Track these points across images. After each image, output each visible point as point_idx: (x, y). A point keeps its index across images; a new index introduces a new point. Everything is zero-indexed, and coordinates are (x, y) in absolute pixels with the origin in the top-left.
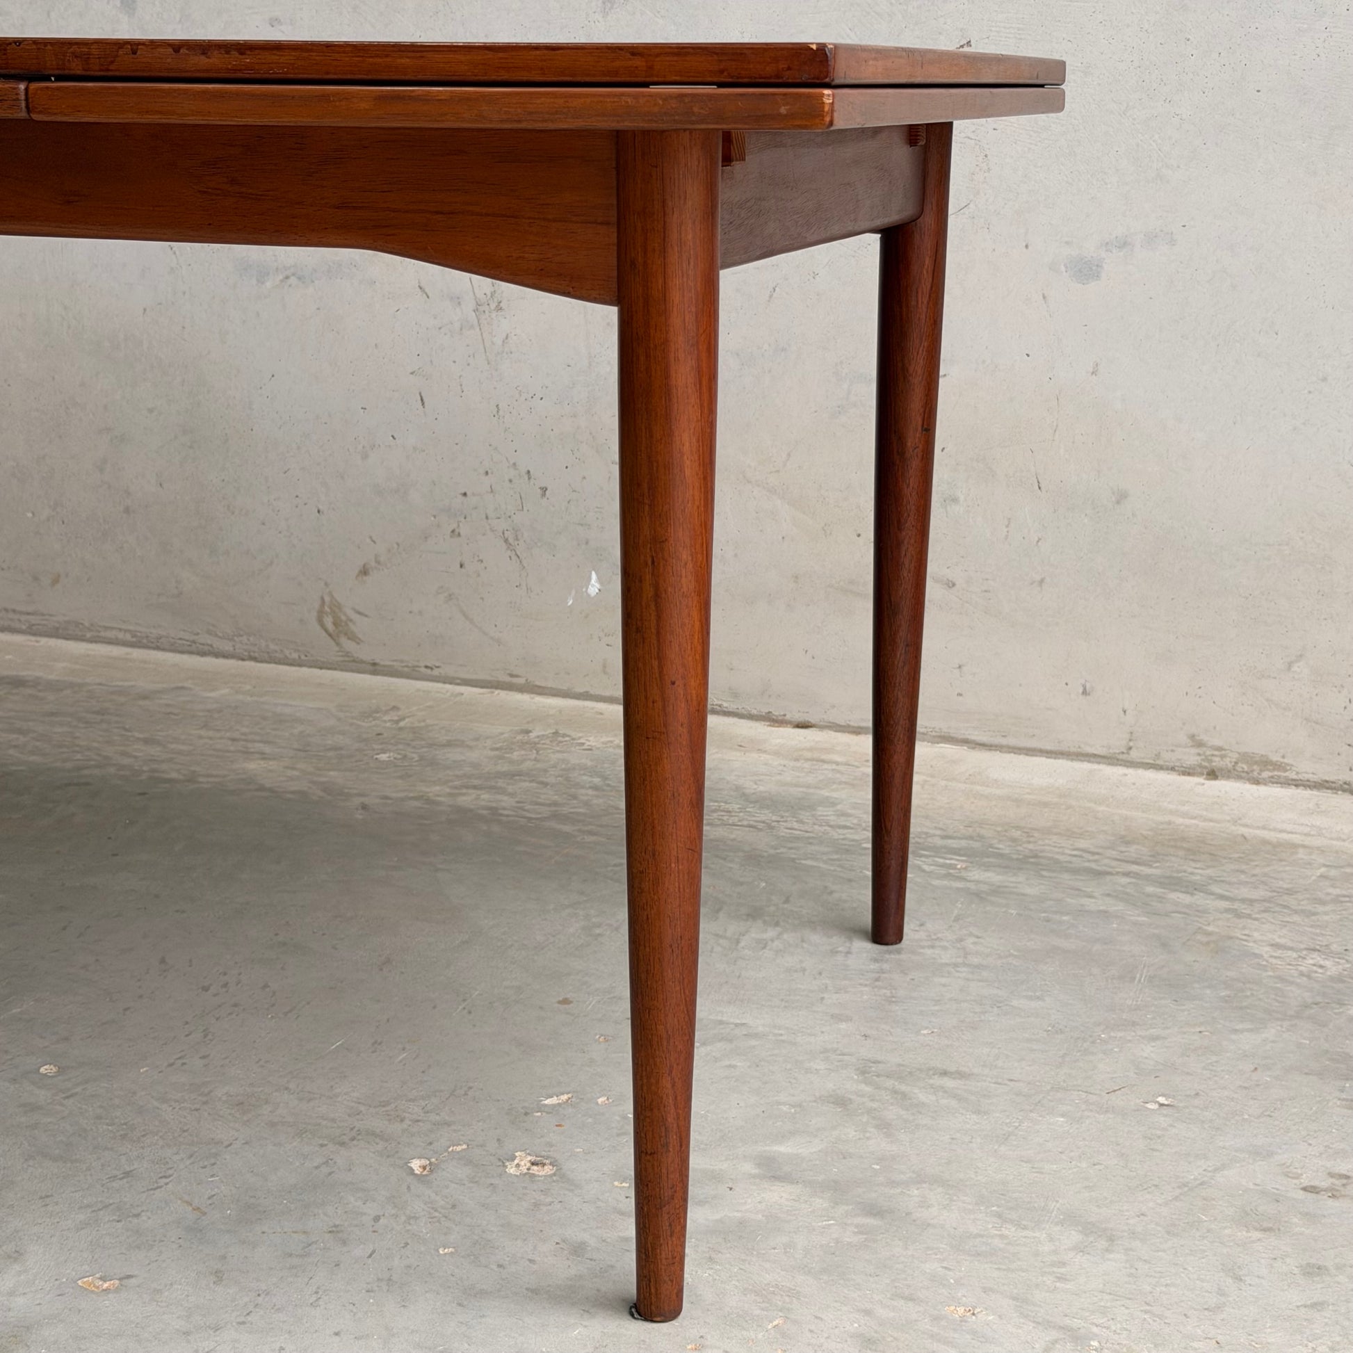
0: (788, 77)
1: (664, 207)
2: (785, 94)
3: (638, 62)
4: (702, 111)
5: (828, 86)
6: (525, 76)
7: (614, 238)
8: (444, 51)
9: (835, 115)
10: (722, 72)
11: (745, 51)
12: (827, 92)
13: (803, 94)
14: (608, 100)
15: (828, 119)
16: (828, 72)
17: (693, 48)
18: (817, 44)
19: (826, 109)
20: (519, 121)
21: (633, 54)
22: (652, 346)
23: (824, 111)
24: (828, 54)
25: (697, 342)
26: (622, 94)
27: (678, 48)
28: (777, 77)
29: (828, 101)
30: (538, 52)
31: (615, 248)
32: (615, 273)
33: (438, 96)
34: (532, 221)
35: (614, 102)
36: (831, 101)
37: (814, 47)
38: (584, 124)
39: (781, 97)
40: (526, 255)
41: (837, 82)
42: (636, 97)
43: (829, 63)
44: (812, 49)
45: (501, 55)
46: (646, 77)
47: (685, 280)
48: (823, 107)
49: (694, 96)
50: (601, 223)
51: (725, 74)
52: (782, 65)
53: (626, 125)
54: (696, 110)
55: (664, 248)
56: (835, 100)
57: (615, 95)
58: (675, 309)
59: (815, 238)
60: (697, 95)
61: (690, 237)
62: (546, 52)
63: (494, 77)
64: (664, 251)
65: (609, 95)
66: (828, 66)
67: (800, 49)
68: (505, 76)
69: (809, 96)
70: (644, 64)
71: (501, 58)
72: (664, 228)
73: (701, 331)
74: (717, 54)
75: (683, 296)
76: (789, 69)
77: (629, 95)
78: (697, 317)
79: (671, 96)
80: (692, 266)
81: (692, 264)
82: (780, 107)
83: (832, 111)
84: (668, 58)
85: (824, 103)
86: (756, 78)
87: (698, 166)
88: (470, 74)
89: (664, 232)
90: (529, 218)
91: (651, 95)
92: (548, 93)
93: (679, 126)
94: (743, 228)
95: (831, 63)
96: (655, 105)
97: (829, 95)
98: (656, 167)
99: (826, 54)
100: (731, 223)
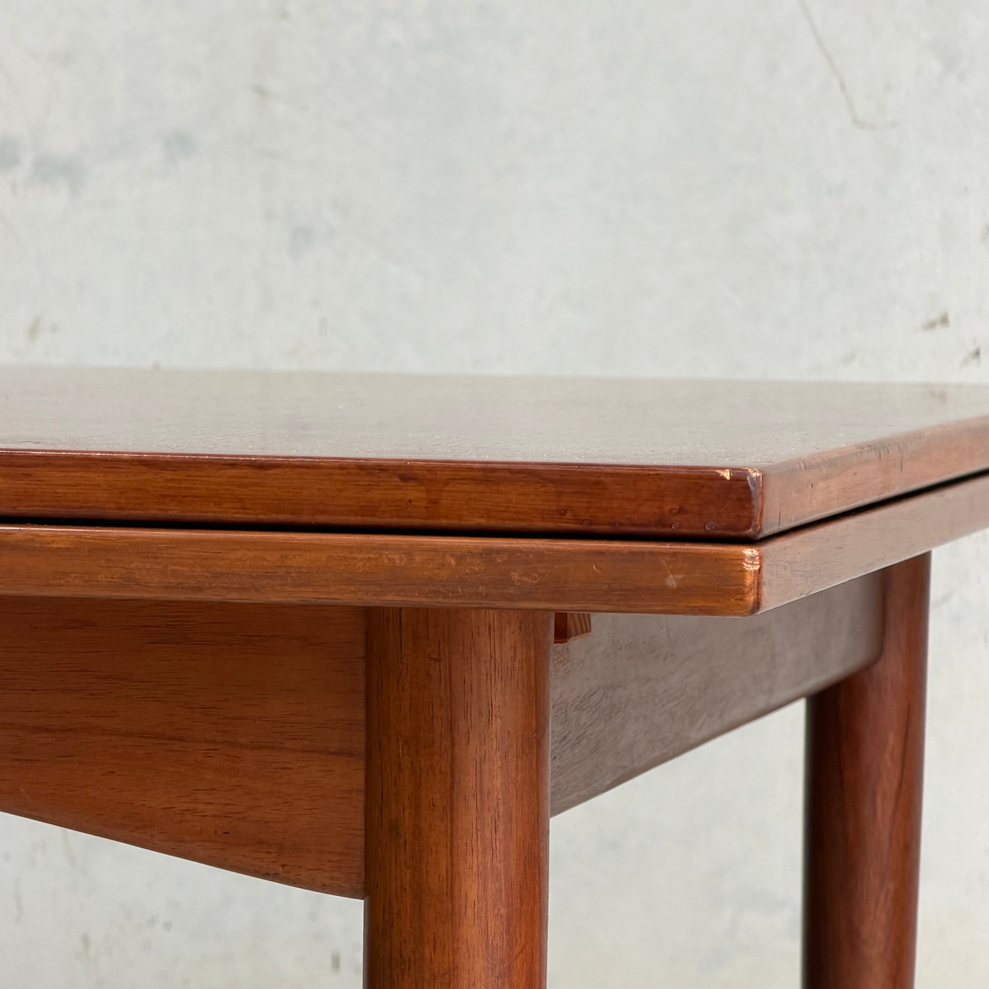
0: (678, 525)
1: (451, 730)
2: (675, 554)
3: (415, 493)
4: (525, 579)
5: (750, 541)
6: (211, 512)
7: (358, 780)
8: (67, 466)
9: (765, 590)
10: (562, 513)
11: (603, 478)
12: (748, 551)
13: (708, 554)
14: (359, 556)
15: (751, 598)
16: (751, 518)
17: (510, 471)
18: (732, 470)
19: (749, 580)
20: (200, 589)
21: (404, 478)
22: (427, 976)
23: (744, 586)
24: (752, 488)
25: (510, 968)
26: (385, 547)
27: (483, 470)
28: (659, 523)
29: (751, 568)
30: (233, 472)
31: (362, 797)
32: (361, 842)
33: (53, 542)
34: (212, 747)
35: (369, 559)
36: (757, 568)
37: (727, 475)
38: (315, 595)
39: (667, 558)
40: (201, 807)
41: (767, 532)
42: (409, 552)
43: (754, 502)
44: (723, 479)
45: (169, 475)
46: (427, 518)
47: (489, 857)
48: (743, 578)
49: (512, 552)
50: (339, 753)
51: (569, 515)
52: (670, 505)
53: (391, 599)
54: (515, 576)
55: (452, 802)
56: (764, 566)
57: (373, 548)
58: (470, 912)
59: (704, 733)
60: (519, 551)
61: (498, 782)
62: (249, 471)
63: (154, 512)
64: (450, 810)
65: (360, 548)
66: (752, 507)
67: (700, 478)
68: (174, 511)
69: (717, 559)
70: (424, 495)
71: (168, 480)
72: (452, 766)
73: (517, 949)
74: (552, 481)
75: (485, 888)
76: (681, 511)
77: (397, 548)
78: (509, 924)
79: (471, 553)
80: (500, 834)
81: (501, 828)
82: (667, 576)
83: (759, 585)
84: (466, 487)
85: (744, 571)
86: (622, 525)
87: (514, 659)
88: (112, 506)
89: (452, 776)
90: (206, 741)
91: (435, 550)
92: (255, 542)
93: (485, 603)
94: (584, 742)
95: (757, 503)
96: (442, 566)
97: (753, 558)
98: (439, 660)
99: (748, 487)
100: (565, 738)
